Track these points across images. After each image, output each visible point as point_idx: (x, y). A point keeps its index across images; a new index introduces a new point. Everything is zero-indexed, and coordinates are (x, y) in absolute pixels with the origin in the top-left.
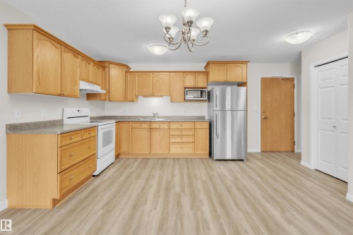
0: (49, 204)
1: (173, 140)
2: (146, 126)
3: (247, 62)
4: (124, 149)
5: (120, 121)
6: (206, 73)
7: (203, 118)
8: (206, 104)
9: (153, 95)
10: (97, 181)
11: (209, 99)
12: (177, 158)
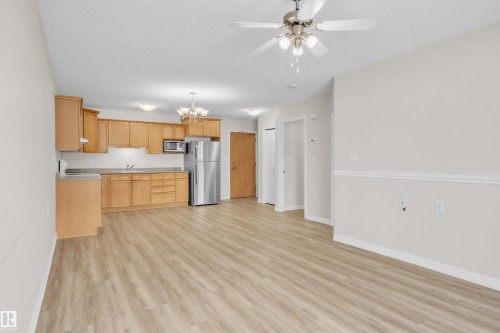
1: (155, 191)
2: (126, 178)
3: (220, 120)
6: (184, 126)
8: (182, 156)
9: (129, 146)
11: (187, 152)
12: (159, 209)
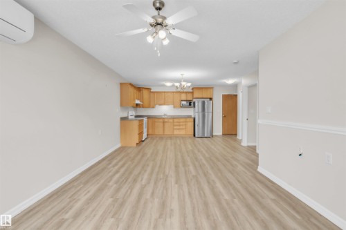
0: (135, 145)
1: (175, 127)
2: (161, 120)
3: (212, 88)
4: (150, 132)
5: (149, 117)
6: (192, 93)
7: (190, 117)
8: (192, 109)
9: (164, 104)
10: (144, 143)
11: (194, 106)
12: (177, 137)
